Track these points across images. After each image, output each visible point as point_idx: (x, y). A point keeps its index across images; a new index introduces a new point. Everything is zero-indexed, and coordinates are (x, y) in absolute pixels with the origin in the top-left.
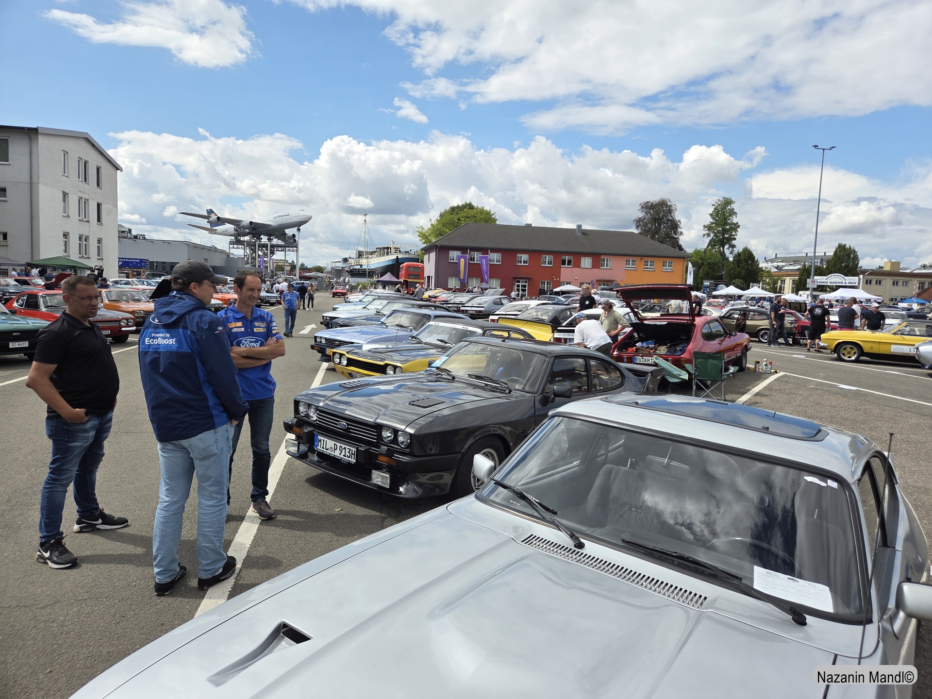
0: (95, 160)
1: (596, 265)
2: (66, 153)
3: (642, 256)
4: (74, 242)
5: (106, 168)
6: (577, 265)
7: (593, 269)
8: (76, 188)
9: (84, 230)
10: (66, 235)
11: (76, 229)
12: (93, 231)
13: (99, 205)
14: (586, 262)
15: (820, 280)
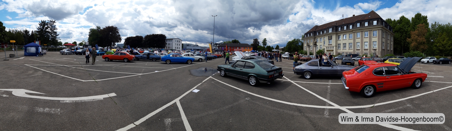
0: (179, 40)
1: (239, 48)
2: (176, 40)
3: (246, 47)
4: (176, 48)
5: (180, 41)
6: (237, 48)
7: (239, 49)
8: (177, 43)
9: (178, 46)
10: (176, 47)
11: (177, 46)
12: (179, 46)
13: (179, 44)
14: (238, 48)
15: (273, 50)
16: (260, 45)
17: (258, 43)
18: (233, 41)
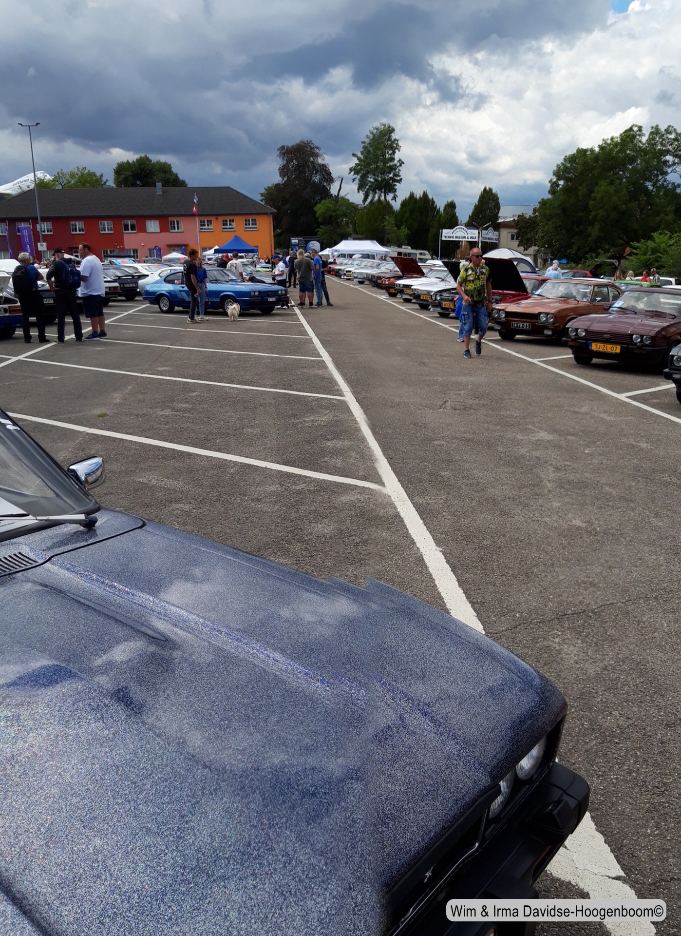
1: (164, 229)
14: (153, 226)
15: (447, 234)
16: (334, 190)
17: (316, 179)
18: (121, 170)
